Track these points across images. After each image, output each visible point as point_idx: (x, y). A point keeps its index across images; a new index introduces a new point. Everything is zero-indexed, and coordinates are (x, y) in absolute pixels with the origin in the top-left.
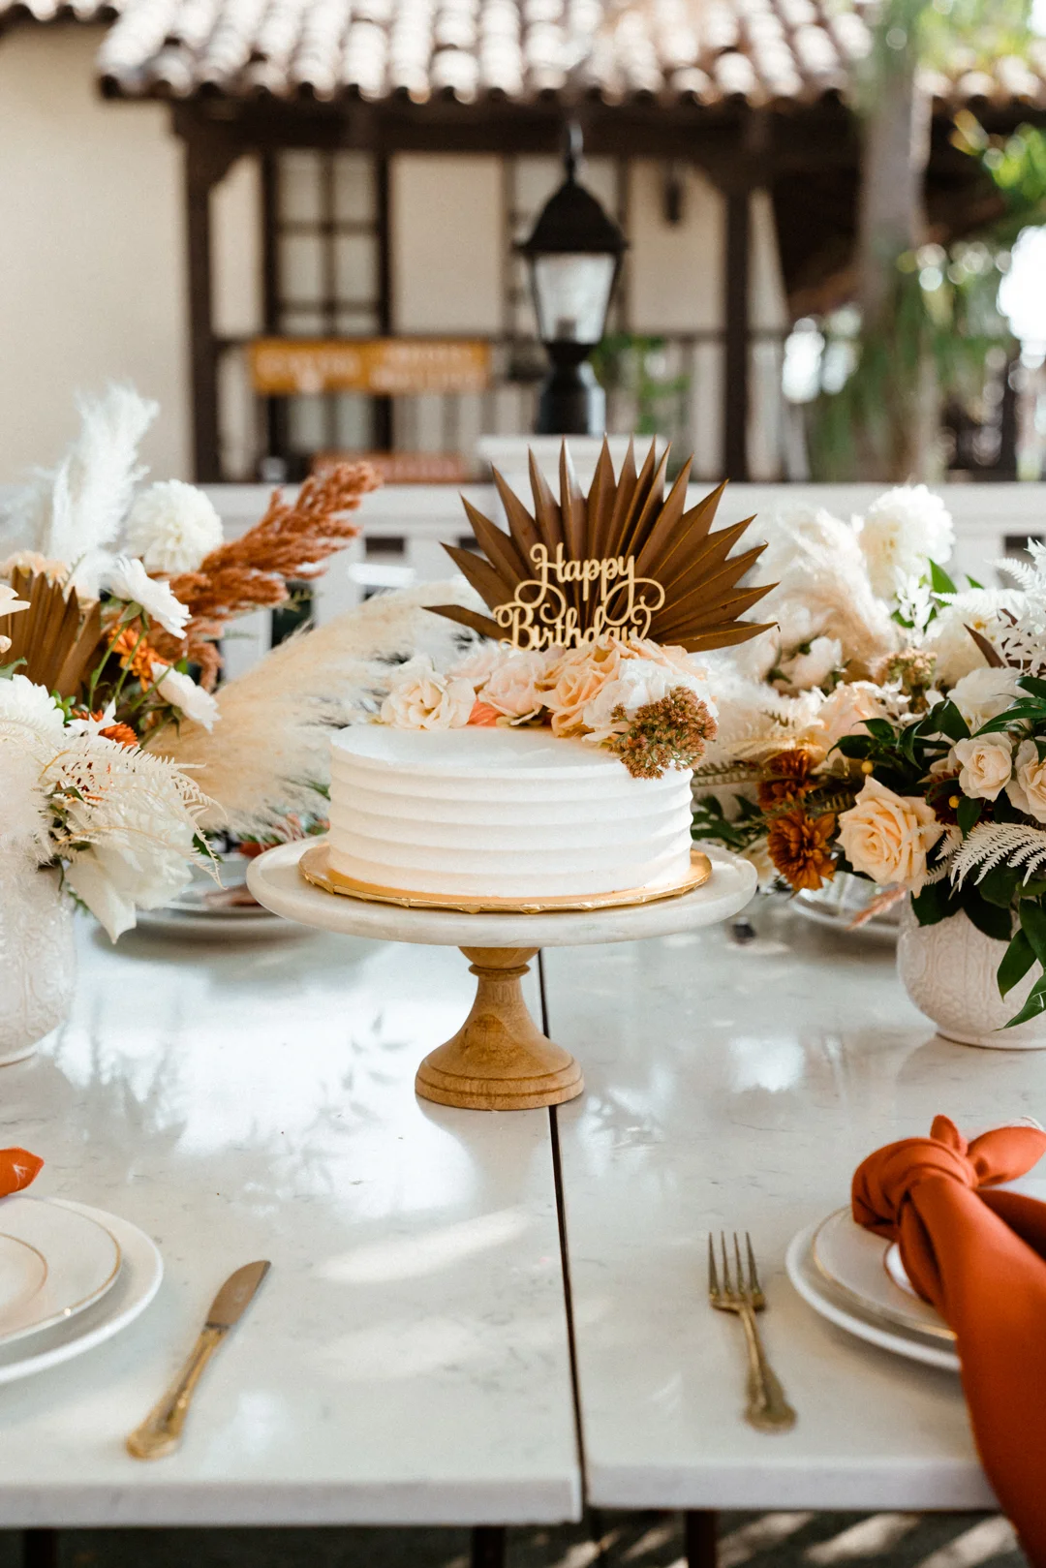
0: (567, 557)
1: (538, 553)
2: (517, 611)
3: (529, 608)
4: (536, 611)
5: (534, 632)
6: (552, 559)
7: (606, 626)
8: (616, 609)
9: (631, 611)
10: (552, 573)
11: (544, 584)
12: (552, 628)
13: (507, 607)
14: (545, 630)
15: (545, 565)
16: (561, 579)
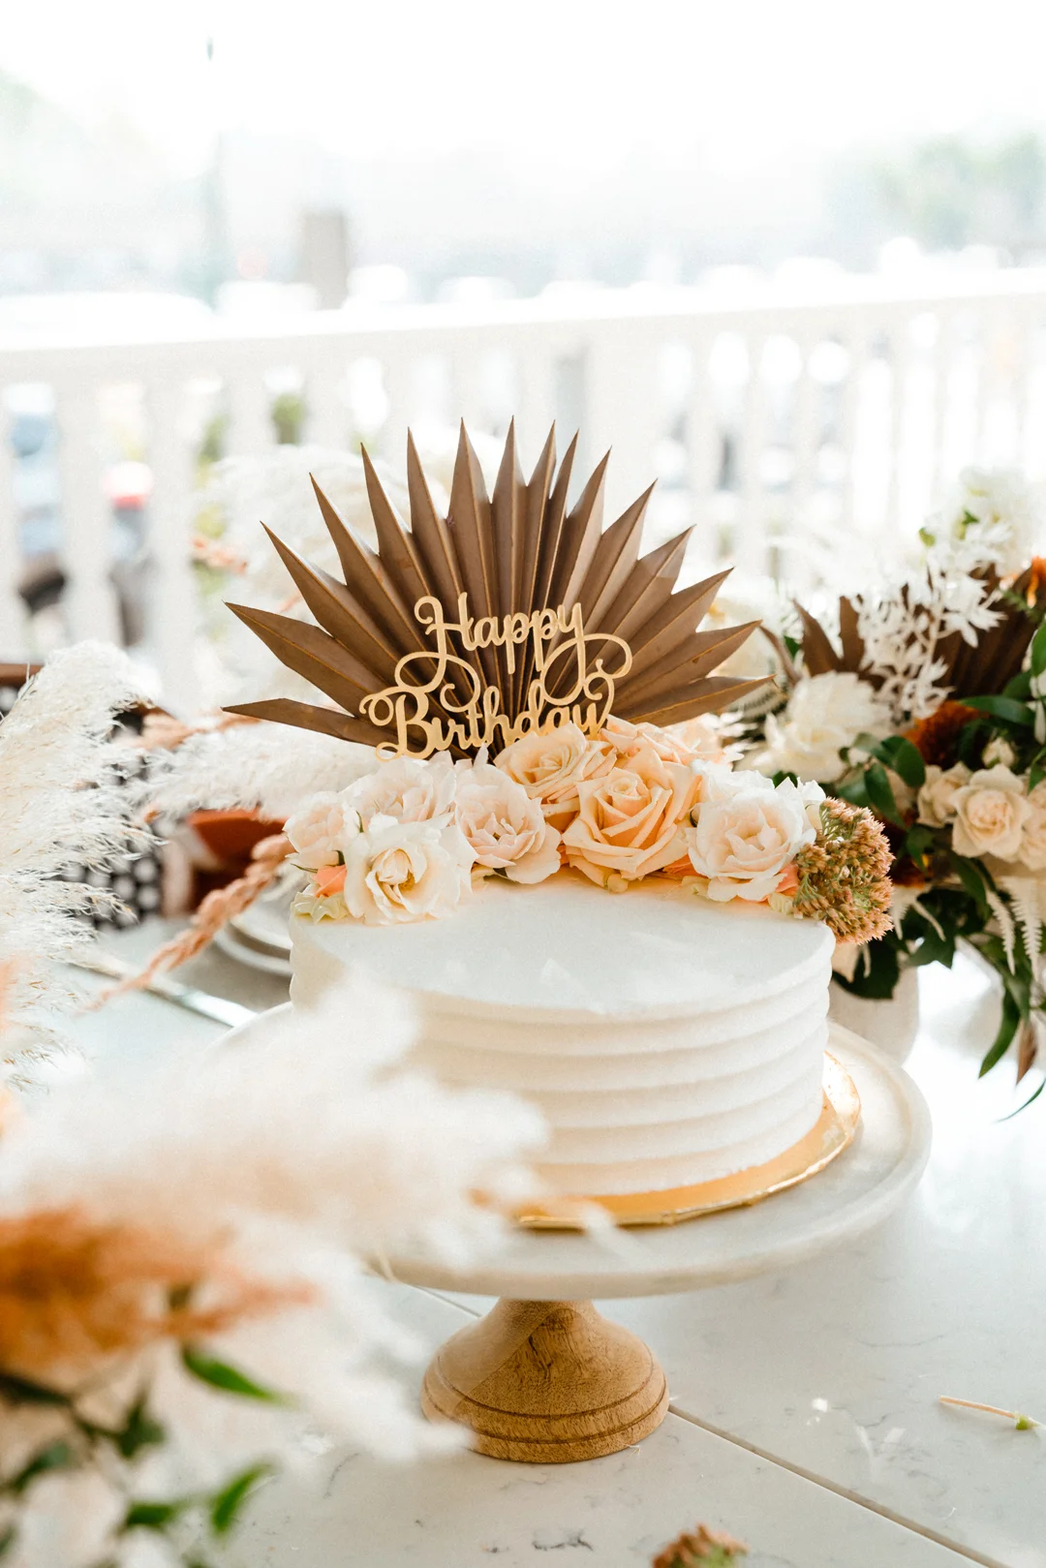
0: (473, 613)
1: (427, 610)
2: (402, 699)
3: (420, 693)
4: (434, 695)
5: (433, 729)
6: (450, 616)
7: (549, 707)
8: (562, 679)
9: (583, 682)
10: (454, 638)
11: (443, 655)
12: (461, 719)
13: (384, 695)
14: (451, 723)
15: (439, 627)
16: (469, 646)
